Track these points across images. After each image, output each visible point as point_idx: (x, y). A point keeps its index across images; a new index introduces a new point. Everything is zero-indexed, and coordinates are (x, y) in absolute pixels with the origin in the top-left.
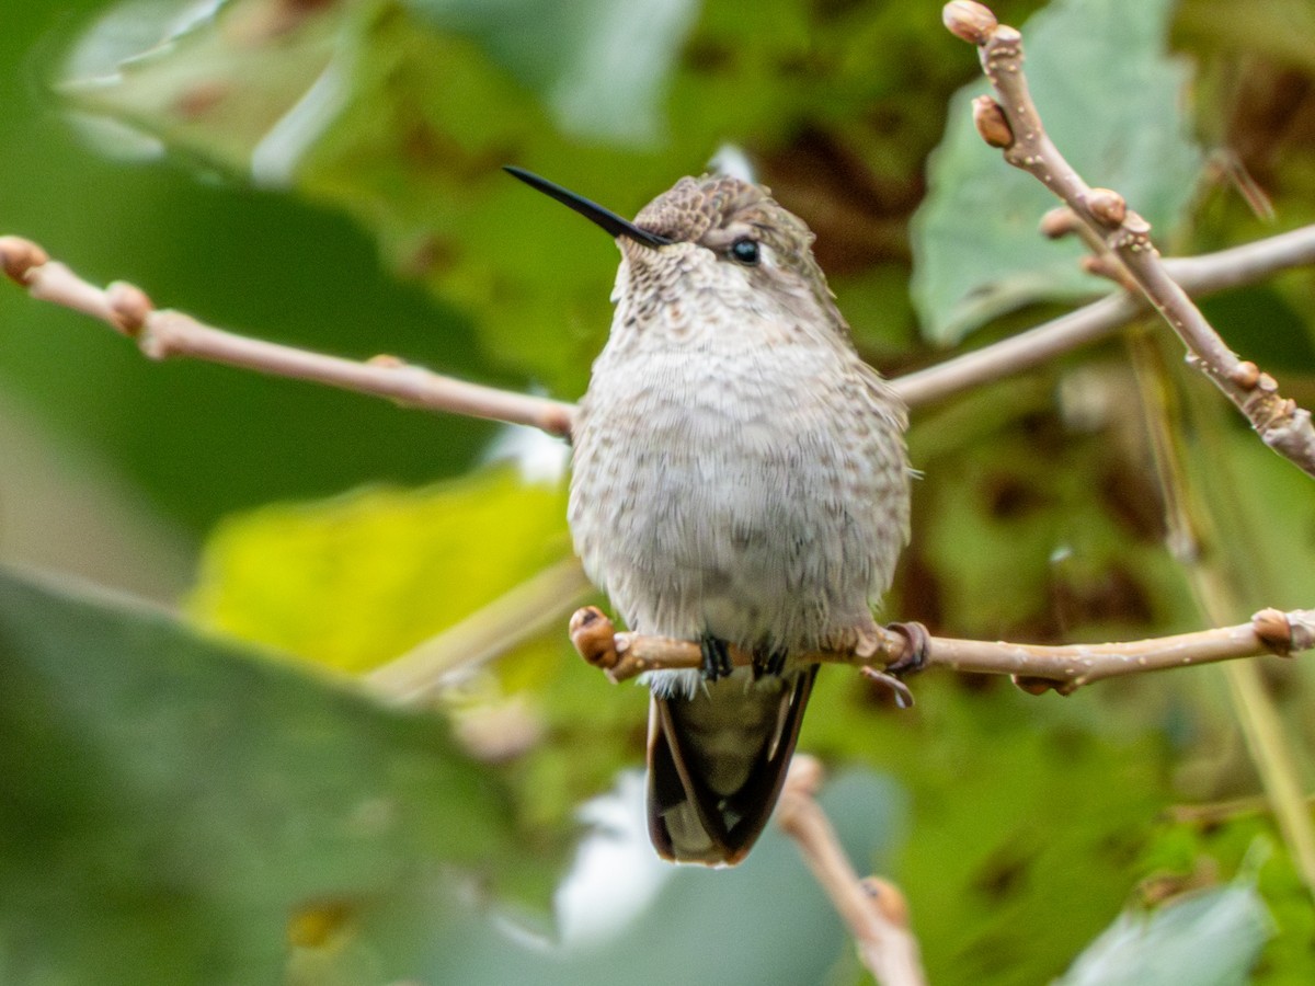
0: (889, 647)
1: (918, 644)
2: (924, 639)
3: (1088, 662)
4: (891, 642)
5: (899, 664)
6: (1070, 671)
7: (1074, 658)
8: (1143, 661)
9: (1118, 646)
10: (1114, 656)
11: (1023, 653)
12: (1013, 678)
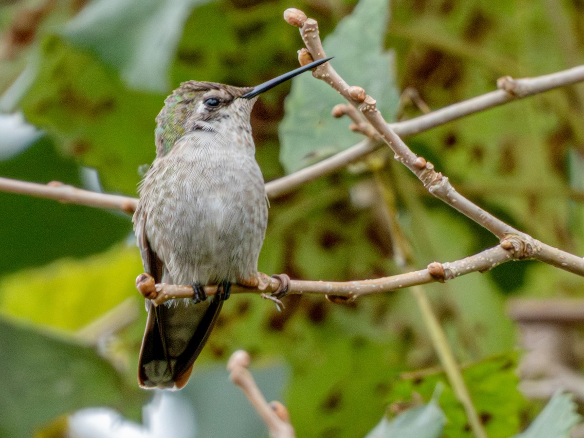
0: (273, 285)
1: (285, 284)
2: (288, 281)
3: (358, 288)
4: (273, 283)
5: (277, 292)
6: (351, 292)
7: (353, 287)
8: (382, 287)
9: (371, 281)
10: (369, 285)
11: (331, 286)
12: (326, 296)
